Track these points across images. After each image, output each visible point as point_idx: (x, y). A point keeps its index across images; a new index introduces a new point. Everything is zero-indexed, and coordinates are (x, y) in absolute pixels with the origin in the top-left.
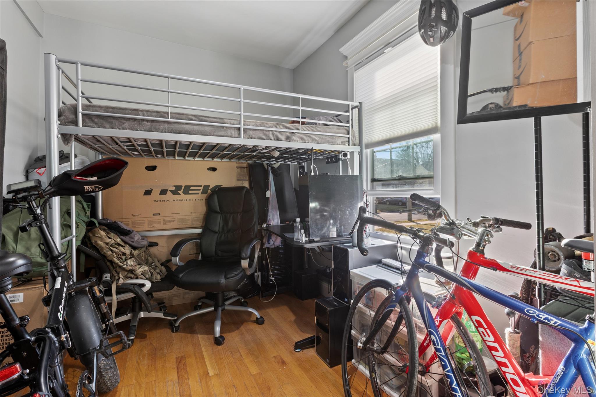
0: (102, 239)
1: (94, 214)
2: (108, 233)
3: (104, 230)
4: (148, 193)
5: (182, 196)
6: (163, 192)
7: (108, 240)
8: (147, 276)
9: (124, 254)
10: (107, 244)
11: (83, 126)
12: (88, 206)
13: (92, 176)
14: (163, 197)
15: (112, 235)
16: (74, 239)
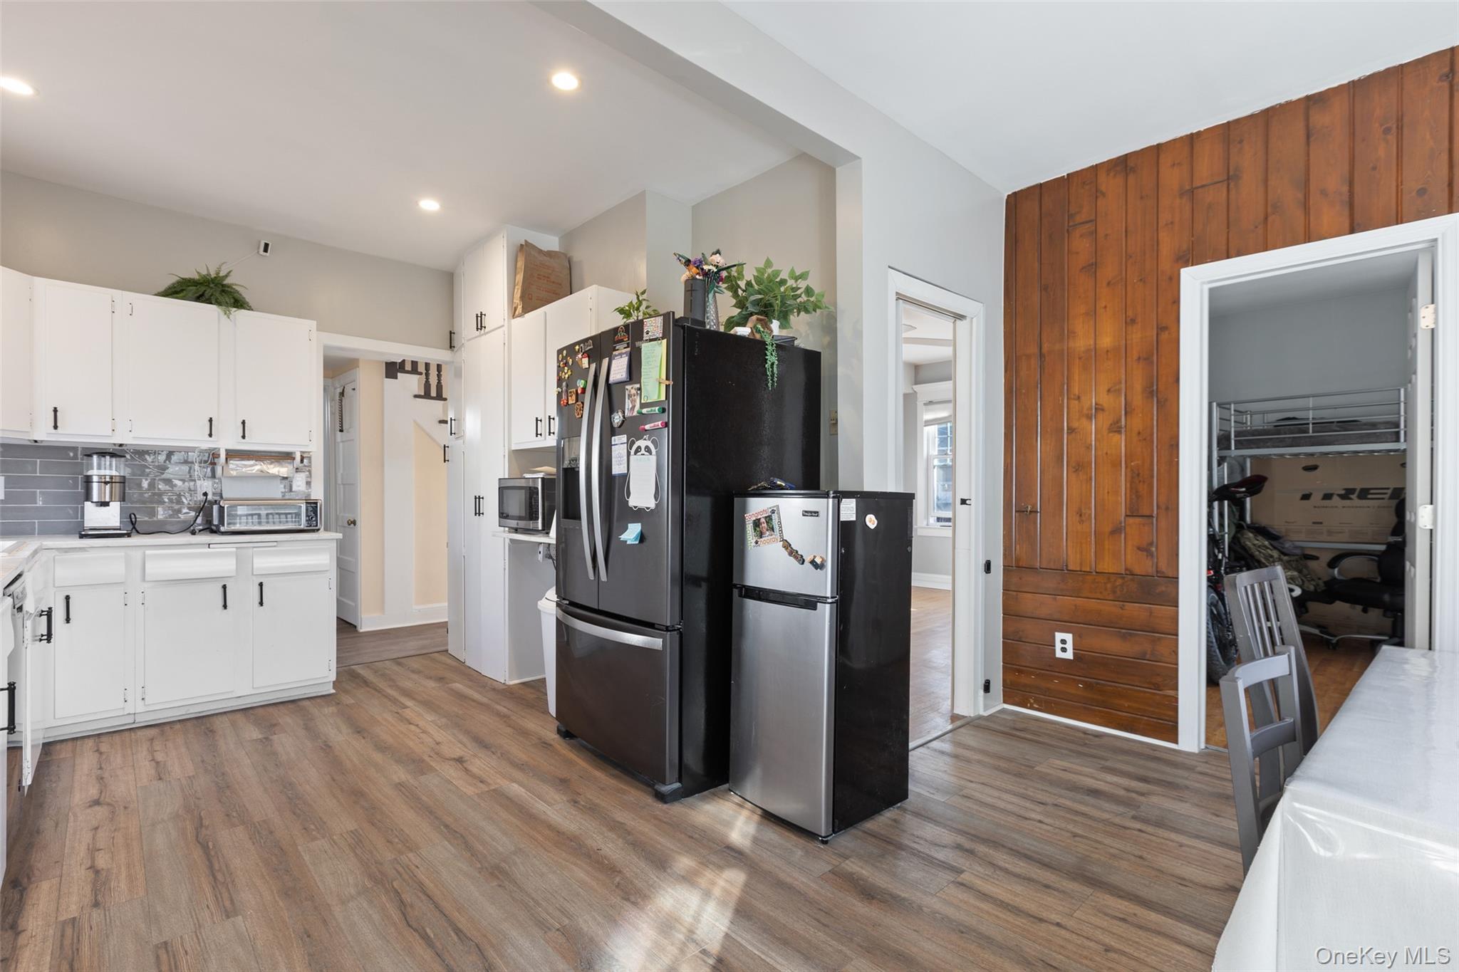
0: (1249, 539)
1: (1242, 517)
2: (1256, 536)
3: (1252, 532)
4: (1306, 497)
5: (1355, 501)
6: (1327, 497)
7: (1256, 542)
8: (1297, 582)
9: (1272, 556)
10: (1254, 545)
11: (1236, 449)
12: (1237, 509)
13: (1242, 487)
14: (1327, 502)
15: (1260, 538)
16: (1226, 536)
